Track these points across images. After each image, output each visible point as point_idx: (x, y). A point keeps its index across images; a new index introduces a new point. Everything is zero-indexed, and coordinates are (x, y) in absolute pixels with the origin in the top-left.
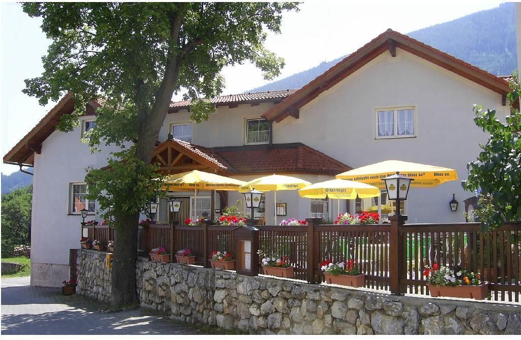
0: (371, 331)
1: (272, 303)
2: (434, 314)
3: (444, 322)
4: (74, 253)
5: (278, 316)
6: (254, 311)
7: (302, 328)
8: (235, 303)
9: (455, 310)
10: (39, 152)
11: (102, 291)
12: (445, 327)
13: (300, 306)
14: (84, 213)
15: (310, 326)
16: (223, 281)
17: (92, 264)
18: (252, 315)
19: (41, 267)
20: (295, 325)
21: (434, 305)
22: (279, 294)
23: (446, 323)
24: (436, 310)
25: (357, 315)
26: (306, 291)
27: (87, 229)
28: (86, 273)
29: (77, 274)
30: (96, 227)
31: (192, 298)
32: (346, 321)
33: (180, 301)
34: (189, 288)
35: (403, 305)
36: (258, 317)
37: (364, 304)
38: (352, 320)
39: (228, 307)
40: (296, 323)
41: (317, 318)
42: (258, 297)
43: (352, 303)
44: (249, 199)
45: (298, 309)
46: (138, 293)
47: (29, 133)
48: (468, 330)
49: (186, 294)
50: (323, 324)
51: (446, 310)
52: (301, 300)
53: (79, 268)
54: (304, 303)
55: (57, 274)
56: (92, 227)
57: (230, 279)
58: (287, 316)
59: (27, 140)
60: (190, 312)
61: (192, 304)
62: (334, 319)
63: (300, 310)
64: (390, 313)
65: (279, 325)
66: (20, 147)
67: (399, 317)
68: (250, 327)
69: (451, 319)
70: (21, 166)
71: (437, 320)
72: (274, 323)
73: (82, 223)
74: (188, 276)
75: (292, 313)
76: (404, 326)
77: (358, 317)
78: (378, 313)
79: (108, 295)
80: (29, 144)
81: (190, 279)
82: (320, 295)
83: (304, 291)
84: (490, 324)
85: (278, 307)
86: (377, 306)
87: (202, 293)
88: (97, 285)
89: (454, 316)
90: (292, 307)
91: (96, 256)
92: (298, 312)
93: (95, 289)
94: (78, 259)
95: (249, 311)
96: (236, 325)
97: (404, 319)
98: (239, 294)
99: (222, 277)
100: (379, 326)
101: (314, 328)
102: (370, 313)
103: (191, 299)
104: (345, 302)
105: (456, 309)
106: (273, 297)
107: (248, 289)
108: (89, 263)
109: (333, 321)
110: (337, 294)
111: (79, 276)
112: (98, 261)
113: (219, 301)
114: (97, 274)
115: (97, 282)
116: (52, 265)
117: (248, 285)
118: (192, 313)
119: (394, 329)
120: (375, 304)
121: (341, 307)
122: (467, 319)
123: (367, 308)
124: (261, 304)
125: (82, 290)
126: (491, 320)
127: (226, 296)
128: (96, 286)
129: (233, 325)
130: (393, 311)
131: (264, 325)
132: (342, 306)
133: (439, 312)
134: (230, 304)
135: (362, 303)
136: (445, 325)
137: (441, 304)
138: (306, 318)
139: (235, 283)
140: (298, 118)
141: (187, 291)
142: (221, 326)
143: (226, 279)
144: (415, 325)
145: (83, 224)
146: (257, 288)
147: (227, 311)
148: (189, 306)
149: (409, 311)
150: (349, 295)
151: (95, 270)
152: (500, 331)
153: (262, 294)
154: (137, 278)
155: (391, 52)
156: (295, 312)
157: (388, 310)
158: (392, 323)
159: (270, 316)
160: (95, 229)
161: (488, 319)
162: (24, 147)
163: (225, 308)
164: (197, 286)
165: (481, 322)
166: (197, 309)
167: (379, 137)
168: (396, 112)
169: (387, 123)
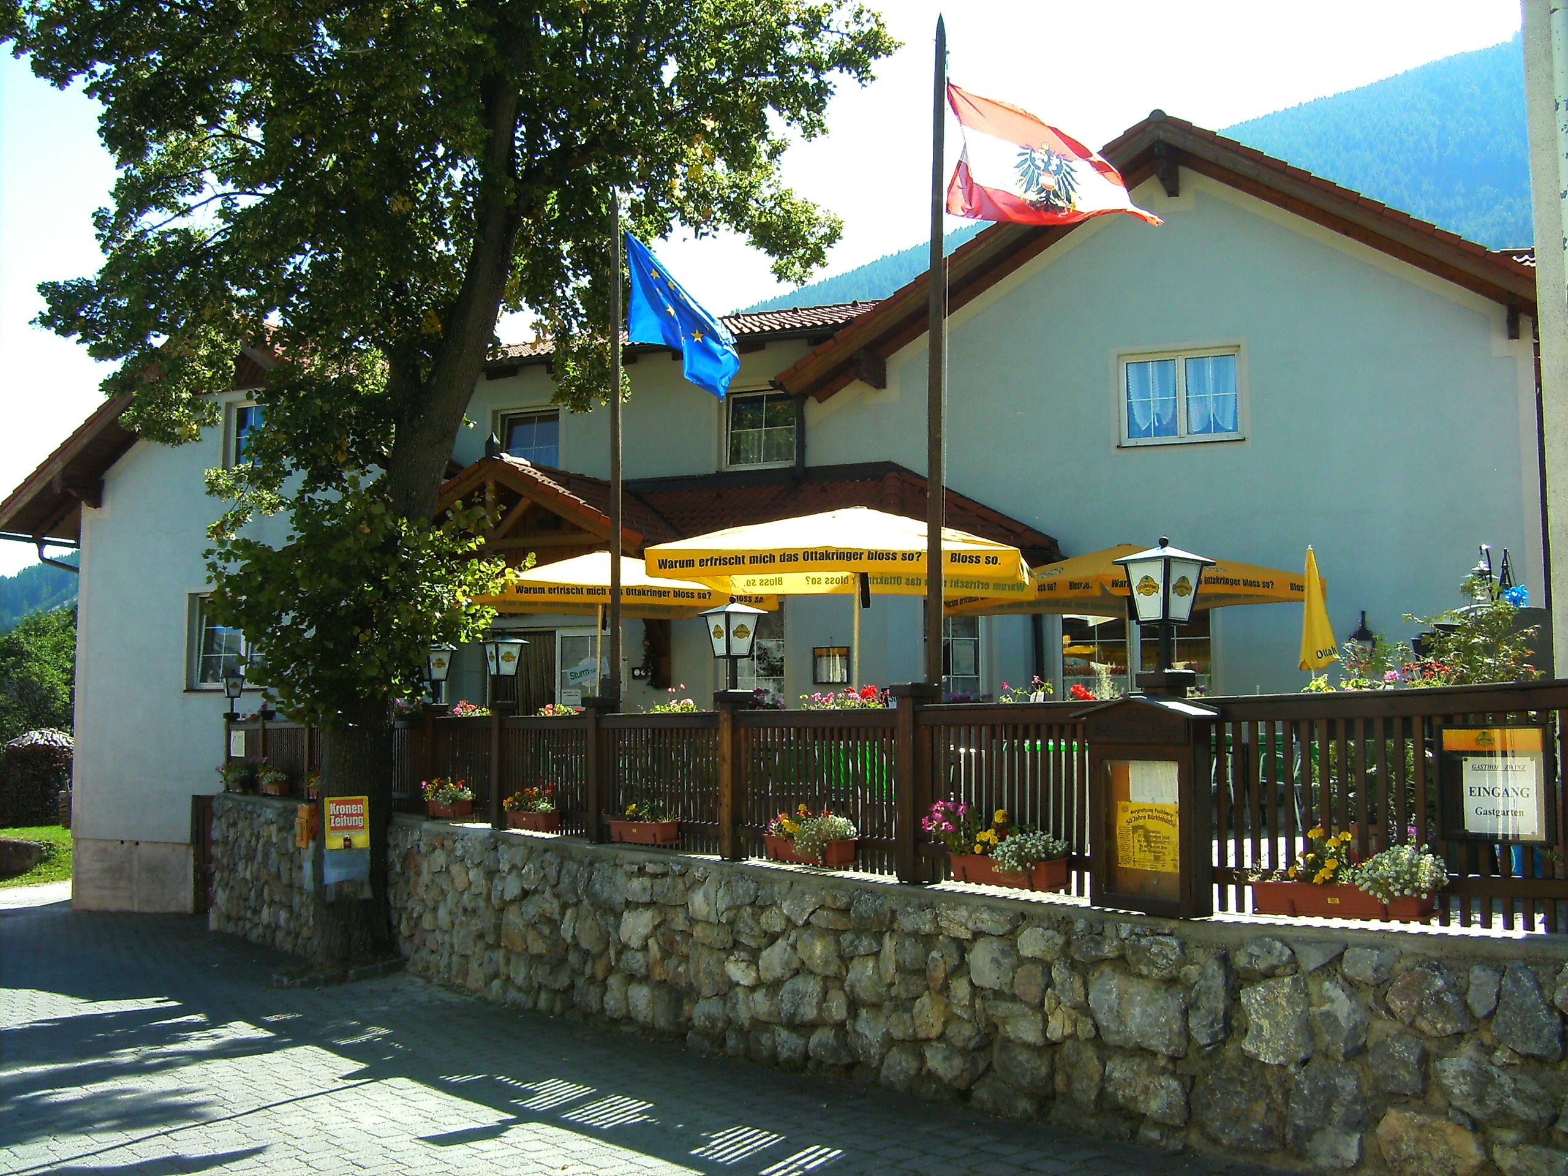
0: (1089, 1026)
1: (794, 947)
2: (1278, 972)
3: (1307, 995)
4: (202, 807)
5: (812, 987)
6: (738, 971)
7: (883, 1020)
8: (684, 949)
9: (1340, 957)
10: (96, 503)
11: (288, 920)
12: (1313, 1009)
13: (876, 955)
14: (235, 685)
15: (906, 1016)
16: (646, 881)
17: (258, 838)
18: (735, 985)
19: (105, 850)
20: (863, 1013)
21: (1278, 945)
22: (812, 919)
23: (1315, 998)
24: (1284, 959)
25: (1046, 980)
26: (894, 908)
27: (243, 733)
28: (241, 866)
29: (213, 869)
30: (269, 725)
31: (574, 937)
32: (1014, 998)
33: (538, 946)
34: (564, 907)
35: (1183, 945)
36: (752, 989)
37: (1068, 943)
38: (1032, 992)
39: (663, 959)
40: (864, 1004)
41: (928, 988)
42: (752, 929)
43: (1031, 943)
44: (718, 633)
45: (871, 964)
46: (395, 923)
47: (65, 445)
48: (1380, 1017)
49: (555, 925)
50: (947, 1006)
51: (1312, 959)
52: (879, 937)
53: (217, 851)
54: (889, 943)
55: (156, 870)
56: (258, 726)
57: (664, 875)
58: (837, 983)
59: (58, 466)
60: (567, 982)
61: (573, 958)
62: (976, 990)
63: (877, 968)
64: (1144, 970)
65: (815, 1012)
66: (37, 487)
67: (1171, 982)
68: (729, 1022)
69: (1327, 985)
70: (41, 545)
71: (1286, 990)
72: (798, 1007)
73: (226, 715)
74: (559, 872)
75: (851, 976)
76: (1186, 1010)
77: (1050, 984)
78: (1107, 969)
79: (306, 932)
80: (66, 475)
81: (566, 880)
82: (936, 917)
83: (886, 908)
84: (1448, 998)
85: (810, 958)
86: (1106, 948)
87: (602, 923)
88: (272, 902)
89: (1338, 976)
90: (852, 958)
91: (269, 814)
92: (870, 972)
93: (266, 914)
94: (215, 823)
95: (724, 974)
96: (686, 1014)
97: (1187, 987)
98: (692, 921)
99: (641, 872)
100: (1110, 1009)
101: (918, 1022)
102: (1084, 969)
103: (569, 940)
104: (1010, 937)
105: (1341, 955)
106: (795, 926)
107: (722, 905)
108: (247, 834)
109: (973, 996)
110: (985, 916)
111: (218, 876)
112: (274, 828)
113: (635, 943)
114: (273, 870)
115: (271, 893)
116: (137, 844)
117: (721, 892)
118: (572, 986)
119: (1157, 1019)
120: (1098, 944)
121: (997, 954)
122: (1378, 986)
123: (1077, 957)
124: (760, 949)
125: (229, 917)
126: (1451, 986)
127: (656, 928)
128: (270, 906)
129: (677, 1016)
130: (1155, 964)
131: (770, 1014)
132: (1002, 952)
133: (1294, 963)
134: (667, 953)
135: (1060, 940)
136: (1310, 1004)
137: (1297, 940)
138: (894, 991)
139: (681, 886)
140: (884, 387)
141: (557, 917)
142: (641, 1018)
143: (654, 876)
144: (1221, 1006)
145: (231, 718)
146: (748, 901)
147: (658, 974)
148: (564, 961)
149: (1202, 961)
150: (1023, 915)
151: (266, 856)
152: (1478, 1021)
153: (763, 919)
154: (392, 877)
155: (1163, 180)
156: (862, 973)
157: (1139, 962)
158: (1151, 1001)
159: (788, 986)
160: (265, 731)
161: (1439, 983)
162: (49, 486)
163: (655, 963)
164: (586, 902)
165: (1420, 992)
166: (588, 970)
167: (1132, 442)
168: (1180, 363)
169: (1154, 397)
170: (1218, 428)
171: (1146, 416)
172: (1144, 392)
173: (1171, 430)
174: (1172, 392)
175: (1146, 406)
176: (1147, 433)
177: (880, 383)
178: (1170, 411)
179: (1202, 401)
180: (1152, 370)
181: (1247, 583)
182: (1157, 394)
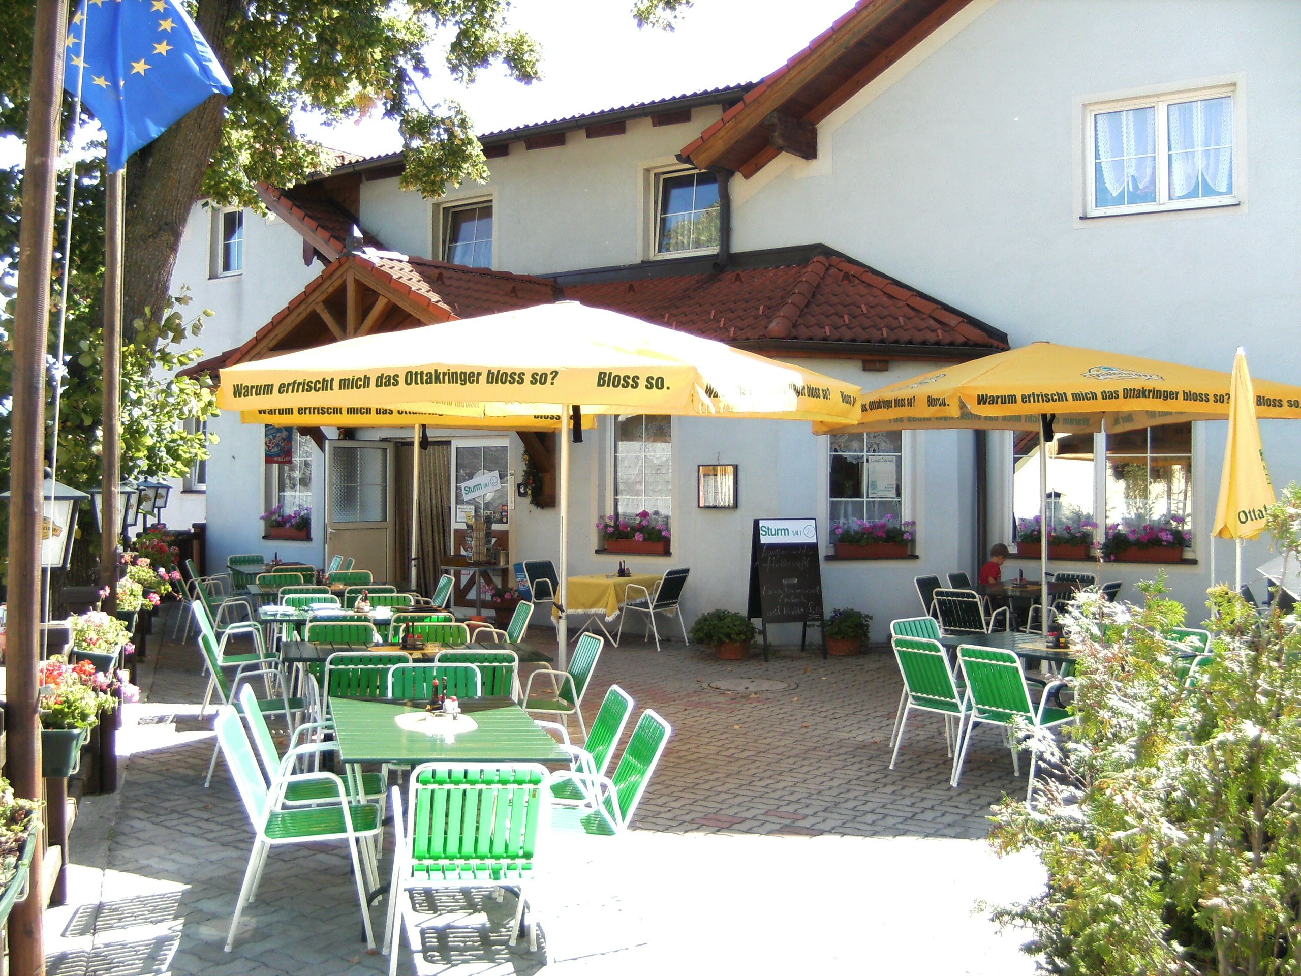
140: (814, 157)
167: (1100, 212)
168: (1161, 110)
169: (1130, 154)
170: (1209, 191)
171: (1119, 180)
172: (1117, 148)
173: (1149, 195)
174: (1150, 148)
175: (1119, 166)
176: (1119, 200)
177: (809, 151)
178: (1149, 171)
179: (1188, 156)
180: (1128, 122)
181: (1188, 396)
182: (1133, 151)
